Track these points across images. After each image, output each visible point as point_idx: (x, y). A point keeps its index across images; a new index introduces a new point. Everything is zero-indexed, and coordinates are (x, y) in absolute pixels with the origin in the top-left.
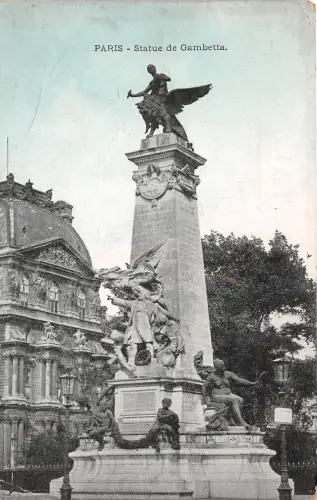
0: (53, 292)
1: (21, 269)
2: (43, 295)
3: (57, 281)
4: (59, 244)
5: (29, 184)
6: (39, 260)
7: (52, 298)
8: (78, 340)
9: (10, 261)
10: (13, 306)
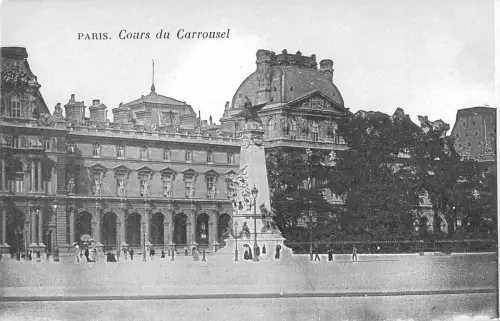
0: (314, 127)
1: (289, 115)
2: (306, 131)
3: (317, 120)
4: (317, 95)
5: (299, 53)
6: (303, 108)
7: (314, 130)
8: (332, 158)
9: (281, 112)
10: (283, 140)
